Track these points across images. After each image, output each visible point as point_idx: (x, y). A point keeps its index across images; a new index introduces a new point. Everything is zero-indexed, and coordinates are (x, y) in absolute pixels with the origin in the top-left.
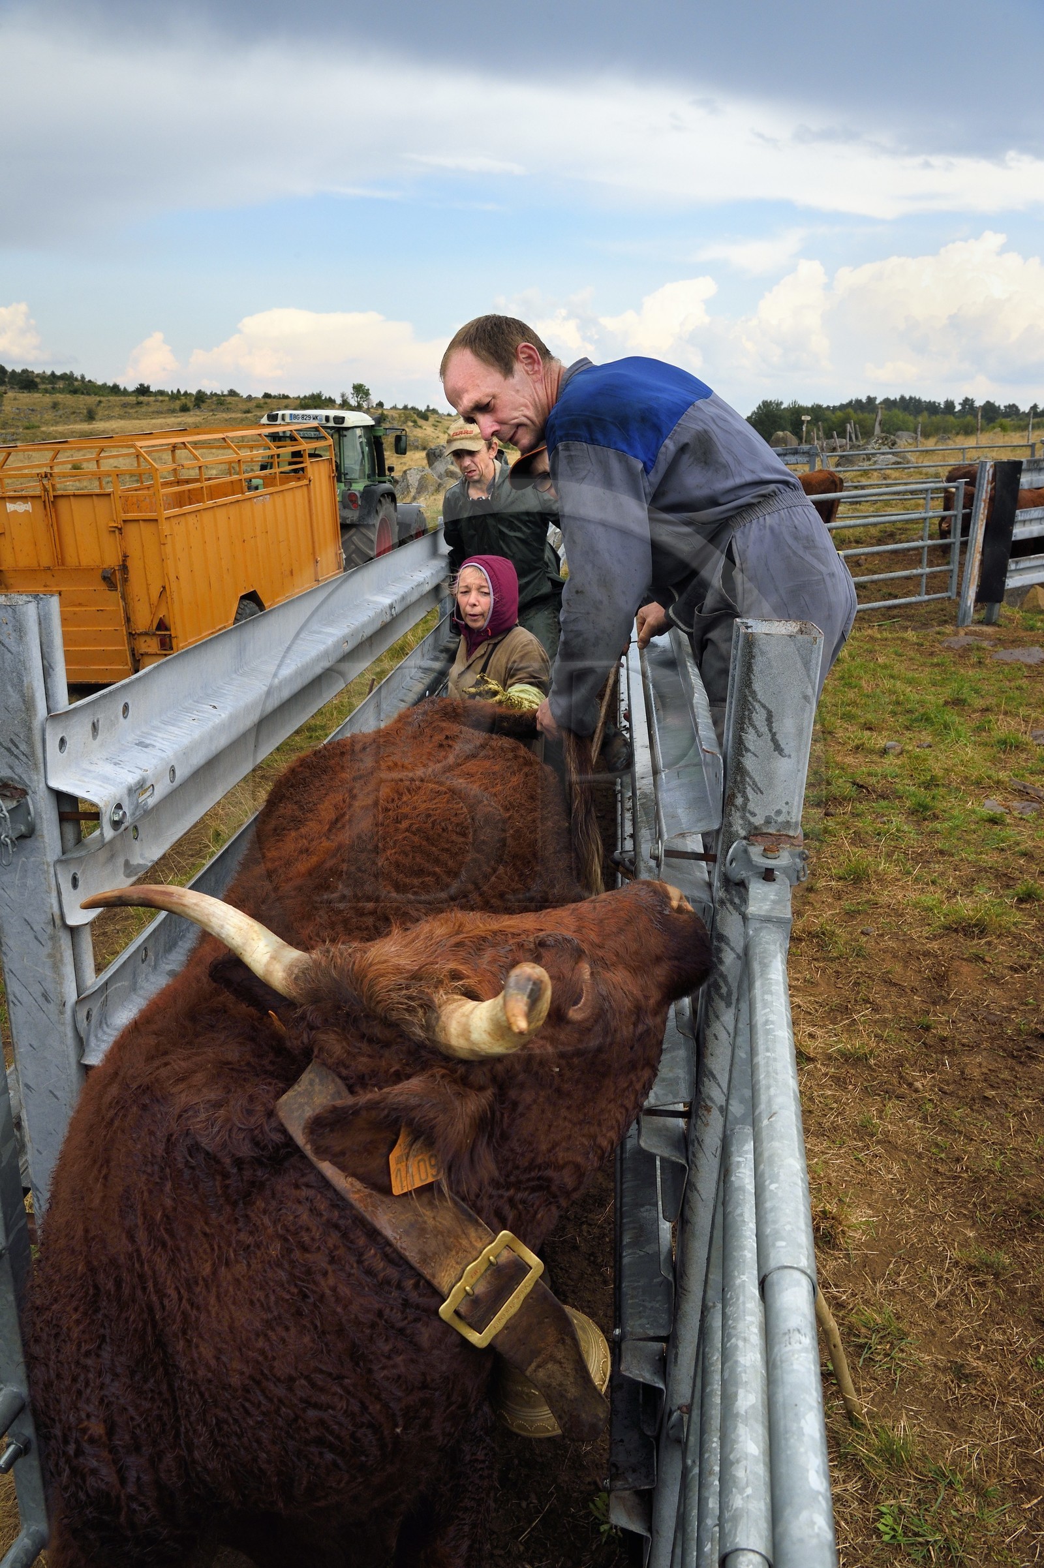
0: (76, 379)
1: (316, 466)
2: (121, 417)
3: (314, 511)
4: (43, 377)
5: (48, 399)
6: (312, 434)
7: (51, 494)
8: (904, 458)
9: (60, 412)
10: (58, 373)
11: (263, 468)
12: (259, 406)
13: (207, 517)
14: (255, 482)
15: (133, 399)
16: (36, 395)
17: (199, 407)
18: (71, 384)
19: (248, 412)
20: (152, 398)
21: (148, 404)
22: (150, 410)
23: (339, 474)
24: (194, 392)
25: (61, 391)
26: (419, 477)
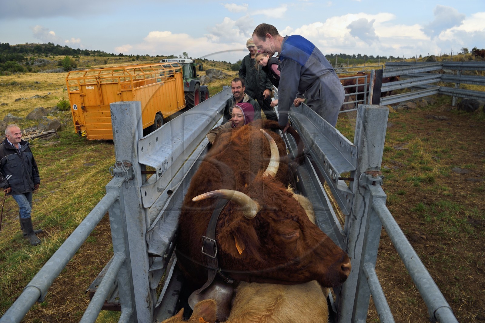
0: (101, 52)
1: (177, 74)
2: (115, 63)
3: (177, 88)
4: (91, 52)
5: (93, 58)
6: (175, 65)
7: (100, 84)
8: (345, 70)
9: (96, 62)
10: (96, 50)
11: (161, 75)
12: (155, 59)
13: (146, 89)
14: (159, 79)
15: (118, 58)
16: (89, 57)
17: (138, 60)
18: (100, 54)
19: (152, 61)
20: (124, 57)
21: (123, 59)
22: (123, 60)
23: (184, 77)
24: (136, 55)
25: (97, 56)
26: (204, 78)
